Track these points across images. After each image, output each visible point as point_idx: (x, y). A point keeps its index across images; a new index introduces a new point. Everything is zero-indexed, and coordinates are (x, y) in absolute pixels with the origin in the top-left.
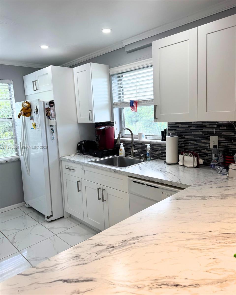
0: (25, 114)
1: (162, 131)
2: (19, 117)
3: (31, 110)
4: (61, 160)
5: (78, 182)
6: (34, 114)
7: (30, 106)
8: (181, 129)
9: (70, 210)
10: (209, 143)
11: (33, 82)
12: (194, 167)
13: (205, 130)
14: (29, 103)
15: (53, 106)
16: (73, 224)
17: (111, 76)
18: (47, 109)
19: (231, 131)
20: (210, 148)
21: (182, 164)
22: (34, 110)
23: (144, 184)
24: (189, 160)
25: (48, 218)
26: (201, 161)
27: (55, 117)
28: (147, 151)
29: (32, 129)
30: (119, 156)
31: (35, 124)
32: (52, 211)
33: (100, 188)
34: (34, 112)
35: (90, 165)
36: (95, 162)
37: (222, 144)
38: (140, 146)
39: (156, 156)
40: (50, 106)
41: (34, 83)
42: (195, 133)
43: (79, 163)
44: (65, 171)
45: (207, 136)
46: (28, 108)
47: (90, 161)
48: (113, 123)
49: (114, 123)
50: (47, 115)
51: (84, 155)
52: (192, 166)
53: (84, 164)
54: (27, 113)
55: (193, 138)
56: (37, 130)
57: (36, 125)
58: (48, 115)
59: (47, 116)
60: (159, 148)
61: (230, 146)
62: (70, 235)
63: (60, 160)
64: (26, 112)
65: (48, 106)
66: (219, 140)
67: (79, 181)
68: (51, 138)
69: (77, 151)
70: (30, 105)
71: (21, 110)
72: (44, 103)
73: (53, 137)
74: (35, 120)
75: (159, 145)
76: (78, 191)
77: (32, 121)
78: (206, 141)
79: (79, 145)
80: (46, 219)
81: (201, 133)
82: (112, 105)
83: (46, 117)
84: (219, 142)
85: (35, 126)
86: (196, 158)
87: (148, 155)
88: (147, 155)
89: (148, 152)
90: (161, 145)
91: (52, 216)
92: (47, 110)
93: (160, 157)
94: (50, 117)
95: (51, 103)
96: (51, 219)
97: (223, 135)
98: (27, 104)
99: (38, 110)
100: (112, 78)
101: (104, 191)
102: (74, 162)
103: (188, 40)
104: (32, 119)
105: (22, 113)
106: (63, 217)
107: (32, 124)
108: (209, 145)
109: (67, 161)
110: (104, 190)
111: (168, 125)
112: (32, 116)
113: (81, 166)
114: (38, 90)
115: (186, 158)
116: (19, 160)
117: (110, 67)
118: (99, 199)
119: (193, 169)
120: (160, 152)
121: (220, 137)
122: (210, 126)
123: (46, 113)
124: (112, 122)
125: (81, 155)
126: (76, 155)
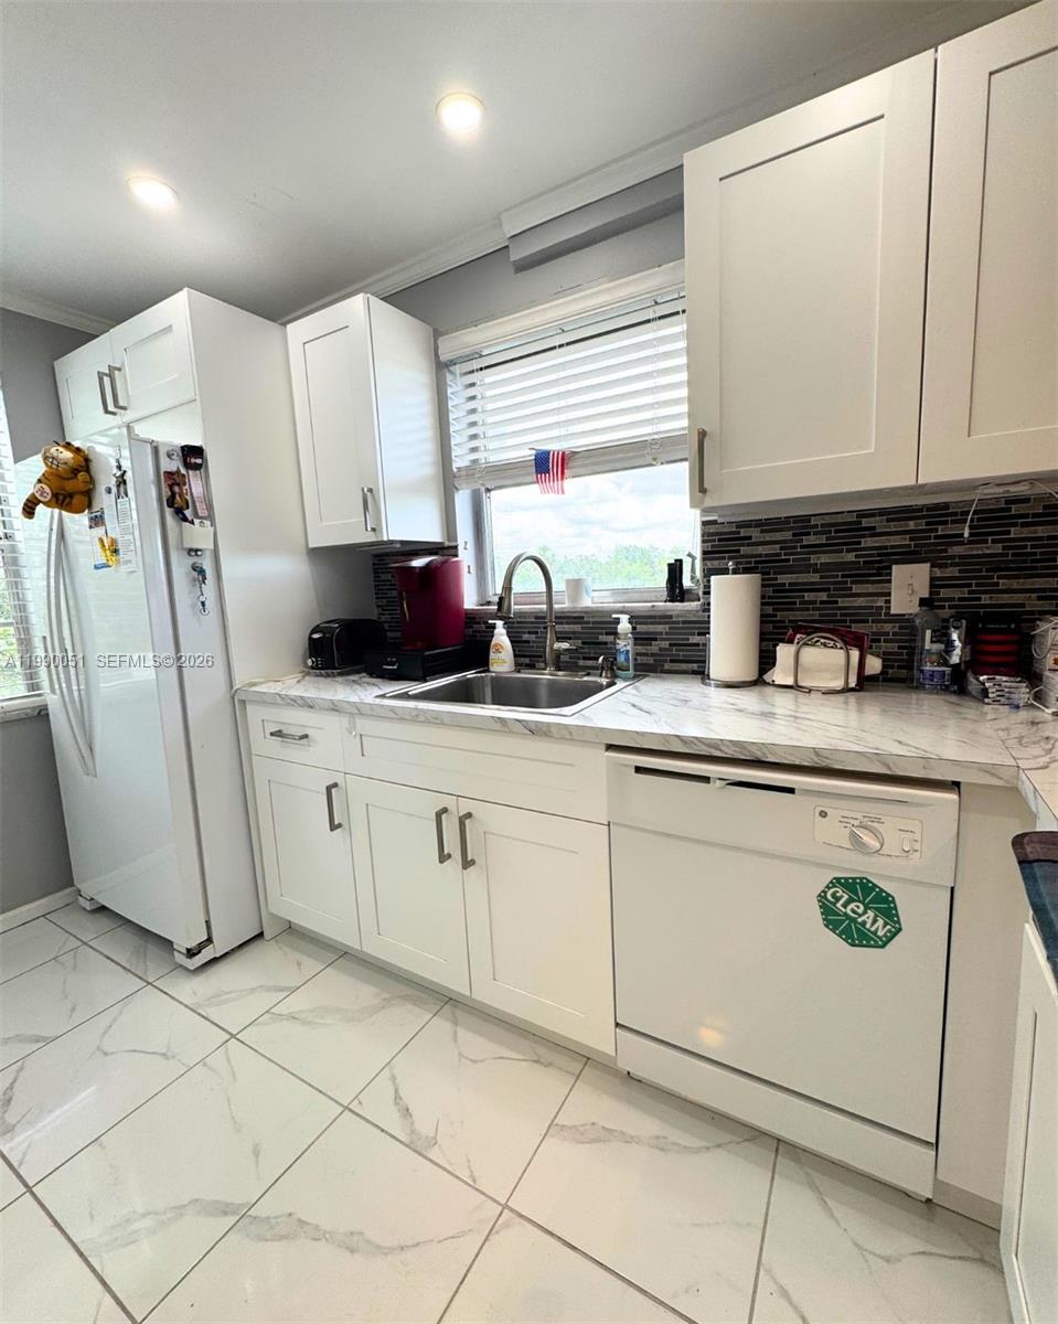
0: (61, 498)
1: (669, 565)
2: (29, 509)
3: (92, 481)
4: (243, 702)
5: (329, 789)
6: (104, 501)
7: (84, 464)
8: (761, 550)
9: (289, 903)
10: (889, 594)
11: (101, 376)
12: (846, 690)
13: (867, 542)
14: (78, 450)
15: (197, 467)
16: (311, 965)
17: (441, 367)
18: (169, 474)
19: (990, 538)
20: (892, 612)
21: (790, 681)
22: (105, 479)
23: (706, 779)
24: (826, 662)
25: (191, 953)
26: (874, 665)
27: (211, 518)
28: (621, 644)
29: (96, 567)
30: (488, 671)
31: (114, 542)
32: (208, 923)
33: (445, 810)
34: (109, 491)
35: (392, 709)
36: (405, 696)
37: (944, 593)
38: (577, 628)
39: (651, 660)
40: (188, 466)
41: (107, 380)
42: (824, 559)
43: (335, 708)
44: (262, 745)
45: (878, 569)
46: (75, 471)
47: (383, 696)
48: (456, 547)
49: (460, 548)
50: (171, 503)
51: (340, 674)
52: (839, 684)
53: (359, 711)
54: (71, 496)
55: (815, 578)
56: (123, 569)
57: (120, 547)
58: (176, 502)
59: (172, 510)
60: (660, 628)
61: (985, 598)
62: (305, 1023)
63: (238, 702)
64: (63, 489)
65: (174, 465)
66: (932, 579)
67: (336, 785)
68: (193, 606)
69: (310, 662)
70: (87, 460)
71: (40, 481)
72: (156, 450)
73: (203, 604)
74: (113, 528)
75: (664, 618)
76: (333, 827)
77: (99, 531)
78: (871, 588)
79: (316, 636)
80: (181, 959)
81: (851, 557)
82: (448, 480)
83: (168, 512)
84: (934, 584)
85: (116, 551)
86: (855, 654)
87: (627, 660)
88: (621, 658)
89: (625, 645)
90: (671, 617)
91: (209, 940)
92: (174, 480)
93: (667, 666)
94: (188, 513)
95: (192, 455)
96: (203, 957)
97: (952, 557)
98: (67, 455)
99: (128, 477)
100: (449, 377)
101: (467, 822)
102: (308, 705)
103: (882, 117)
104: (97, 521)
105: (42, 492)
106: (261, 935)
107: (99, 546)
108: (888, 602)
109: (274, 704)
110: (469, 815)
111: (703, 536)
112: (96, 508)
113: (344, 721)
114: (124, 408)
115: (812, 655)
116: (42, 715)
117: (437, 334)
118: (443, 857)
119: (840, 698)
120: (665, 644)
121: (941, 566)
122: (893, 527)
123: (166, 492)
124: (447, 544)
125: (328, 676)
126: (307, 678)
